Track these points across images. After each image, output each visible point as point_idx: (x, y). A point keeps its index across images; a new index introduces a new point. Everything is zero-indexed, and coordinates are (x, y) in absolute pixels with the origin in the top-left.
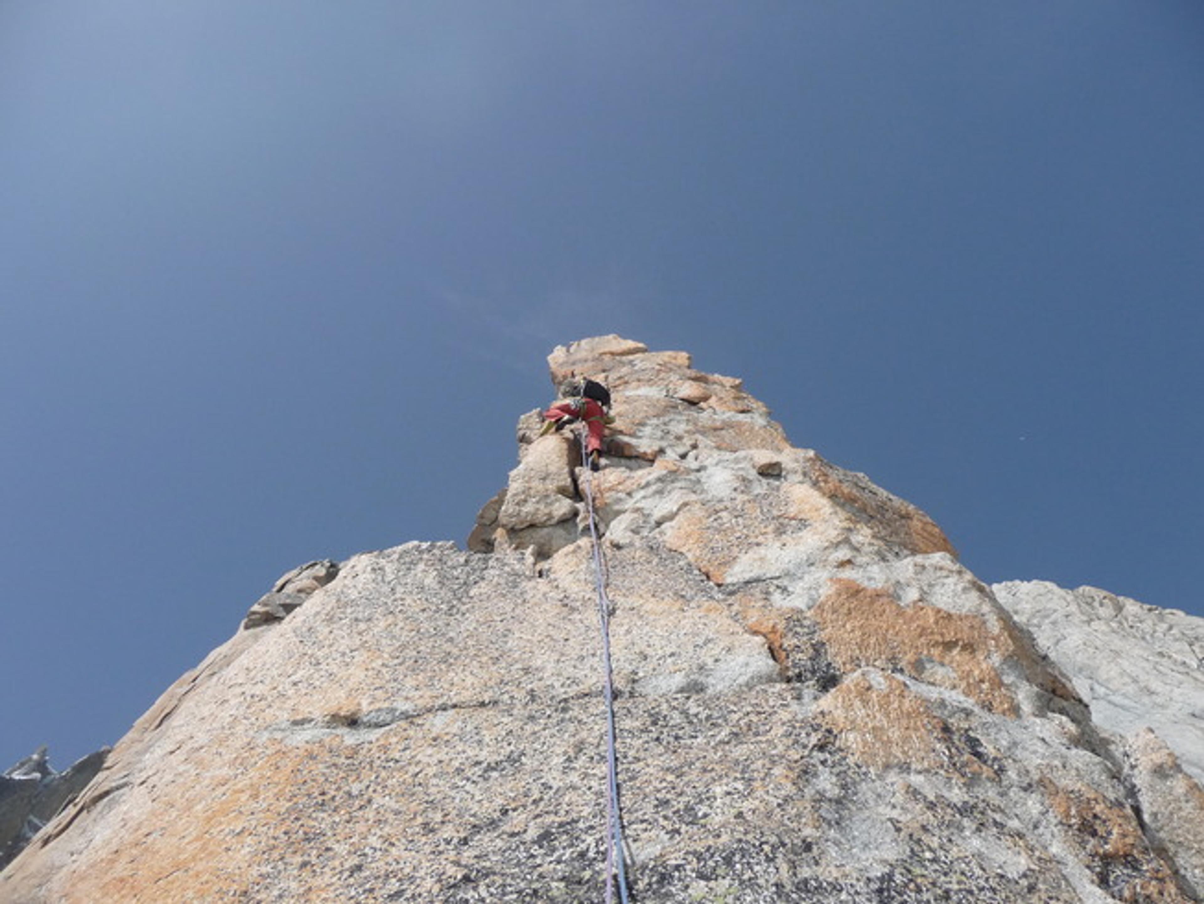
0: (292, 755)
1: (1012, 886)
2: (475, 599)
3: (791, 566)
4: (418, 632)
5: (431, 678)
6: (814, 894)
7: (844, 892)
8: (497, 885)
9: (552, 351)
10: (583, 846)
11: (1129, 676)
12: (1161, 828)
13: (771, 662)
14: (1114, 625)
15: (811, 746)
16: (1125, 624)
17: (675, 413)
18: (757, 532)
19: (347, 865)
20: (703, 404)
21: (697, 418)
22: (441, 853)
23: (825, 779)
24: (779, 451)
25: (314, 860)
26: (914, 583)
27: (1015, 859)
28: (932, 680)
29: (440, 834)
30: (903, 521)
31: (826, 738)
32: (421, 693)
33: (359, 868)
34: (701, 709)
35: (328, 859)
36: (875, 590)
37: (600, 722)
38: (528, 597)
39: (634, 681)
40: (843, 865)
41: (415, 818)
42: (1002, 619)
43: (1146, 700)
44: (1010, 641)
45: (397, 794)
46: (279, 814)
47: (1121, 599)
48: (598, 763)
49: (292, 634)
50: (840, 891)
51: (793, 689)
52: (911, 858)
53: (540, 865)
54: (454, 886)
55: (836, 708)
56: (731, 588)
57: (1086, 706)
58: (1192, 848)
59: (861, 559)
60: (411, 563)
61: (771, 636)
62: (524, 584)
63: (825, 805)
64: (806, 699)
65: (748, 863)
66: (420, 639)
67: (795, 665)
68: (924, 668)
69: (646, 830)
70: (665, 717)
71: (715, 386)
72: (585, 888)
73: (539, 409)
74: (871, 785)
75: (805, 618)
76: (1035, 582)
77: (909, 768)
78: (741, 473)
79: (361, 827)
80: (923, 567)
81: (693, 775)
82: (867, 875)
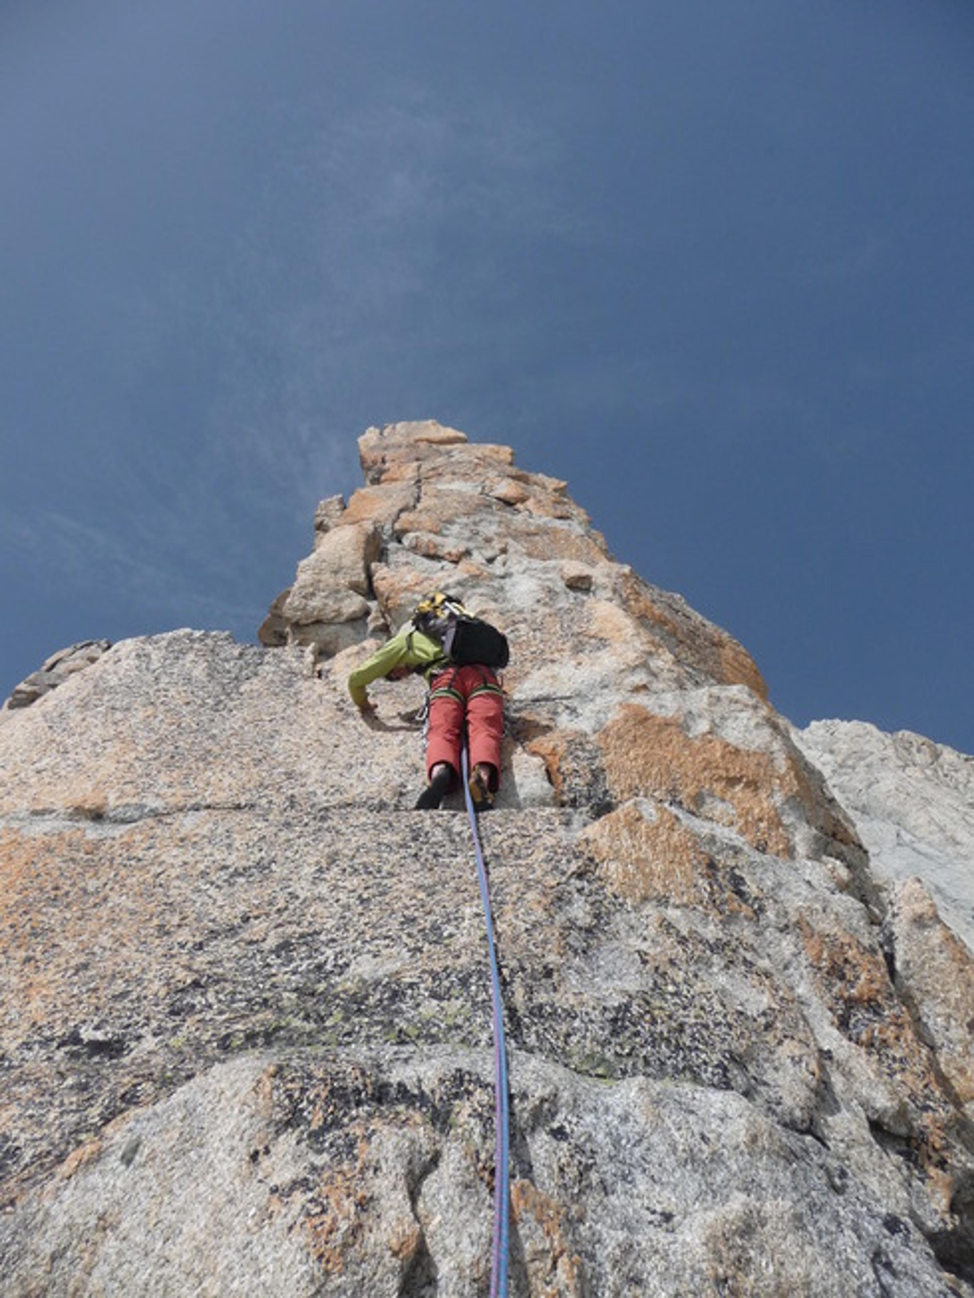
0: (27, 846)
1: (749, 1023)
2: (245, 696)
3: (583, 687)
4: (179, 726)
5: (186, 776)
6: (547, 1020)
7: (578, 1020)
8: (227, 991)
9: (363, 433)
10: (322, 959)
11: (938, 825)
12: (911, 976)
13: (546, 785)
14: (929, 772)
15: (569, 873)
16: (941, 774)
17: (487, 513)
18: (554, 647)
19: (73, 963)
20: (519, 506)
21: (511, 520)
22: (173, 956)
23: (579, 907)
24: (592, 563)
25: (38, 956)
26: (706, 714)
27: (758, 997)
28: (710, 815)
29: (175, 936)
30: (714, 649)
31: (586, 865)
32: (174, 790)
33: (85, 966)
34: (465, 828)
35: (54, 956)
36: (665, 718)
37: (359, 834)
38: (302, 697)
39: (401, 794)
40: (581, 993)
41: (150, 919)
42: (790, 758)
43: (950, 849)
44: (795, 782)
45: (135, 894)
46: (7, 907)
47: (939, 746)
48: (350, 875)
49: (41, 719)
50: (574, 1018)
51: (562, 814)
52: (653, 990)
53: (274, 975)
54: (182, 990)
55: (602, 836)
56: (518, 704)
57: (866, 852)
58: (938, 997)
59: (657, 686)
60: (181, 651)
61: (550, 758)
62: (300, 683)
63: (574, 933)
64: (575, 826)
65: (484, 985)
66: (180, 734)
67: (570, 790)
68: (703, 802)
69: (387, 946)
70: (427, 833)
71: (536, 487)
72: (315, 1000)
73: (340, 496)
74: (625, 916)
75: (588, 742)
76: (855, 722)
77: (667, 902)
78: (548, 583)
79: (92, 926)
80: (719, 699)
81: (445, 894)
82: (604, 1004)
